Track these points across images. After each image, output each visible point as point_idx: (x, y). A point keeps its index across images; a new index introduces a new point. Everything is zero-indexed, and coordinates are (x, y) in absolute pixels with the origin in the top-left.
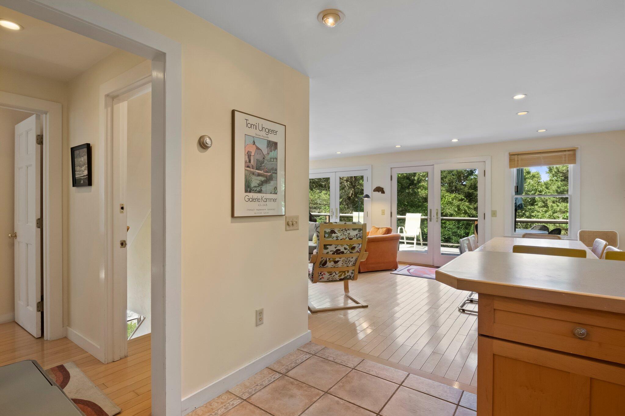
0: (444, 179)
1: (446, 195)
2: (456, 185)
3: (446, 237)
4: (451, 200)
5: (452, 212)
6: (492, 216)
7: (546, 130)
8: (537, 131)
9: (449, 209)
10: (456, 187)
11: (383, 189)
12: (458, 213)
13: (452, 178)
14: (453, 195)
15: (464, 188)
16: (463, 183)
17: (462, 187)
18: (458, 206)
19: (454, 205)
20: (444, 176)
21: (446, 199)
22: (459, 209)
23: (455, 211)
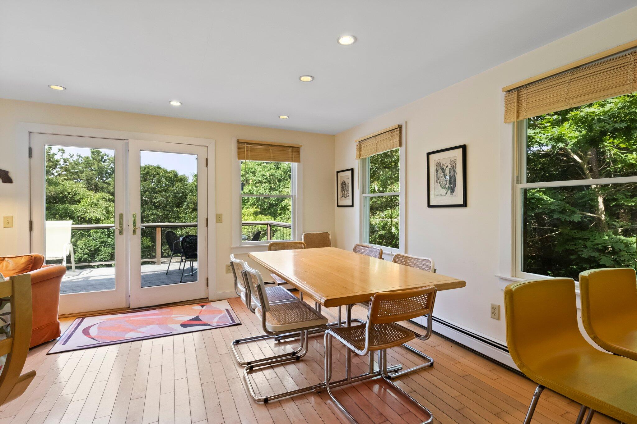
0: (80, 175)
1: (88, 193)
2: (96, 183)
3: (93, 249)
4: (95, 201)
5: (99, 216)
6: (217, 222)
7: (288, 117)
8: (279, 117)
9: (93, 212)
10: (96, 186)
11: (6, 173)
12: (108, 218)
13: (91, 174)
14: (99, 195)
15: (108, 187)
16: (105, 181)
17: (105, 185)
18: (106, 209)
19: (100, 207)
20: (80, 171)
21: (88, 199)
22: (108, 212)
23: (103, 214)
